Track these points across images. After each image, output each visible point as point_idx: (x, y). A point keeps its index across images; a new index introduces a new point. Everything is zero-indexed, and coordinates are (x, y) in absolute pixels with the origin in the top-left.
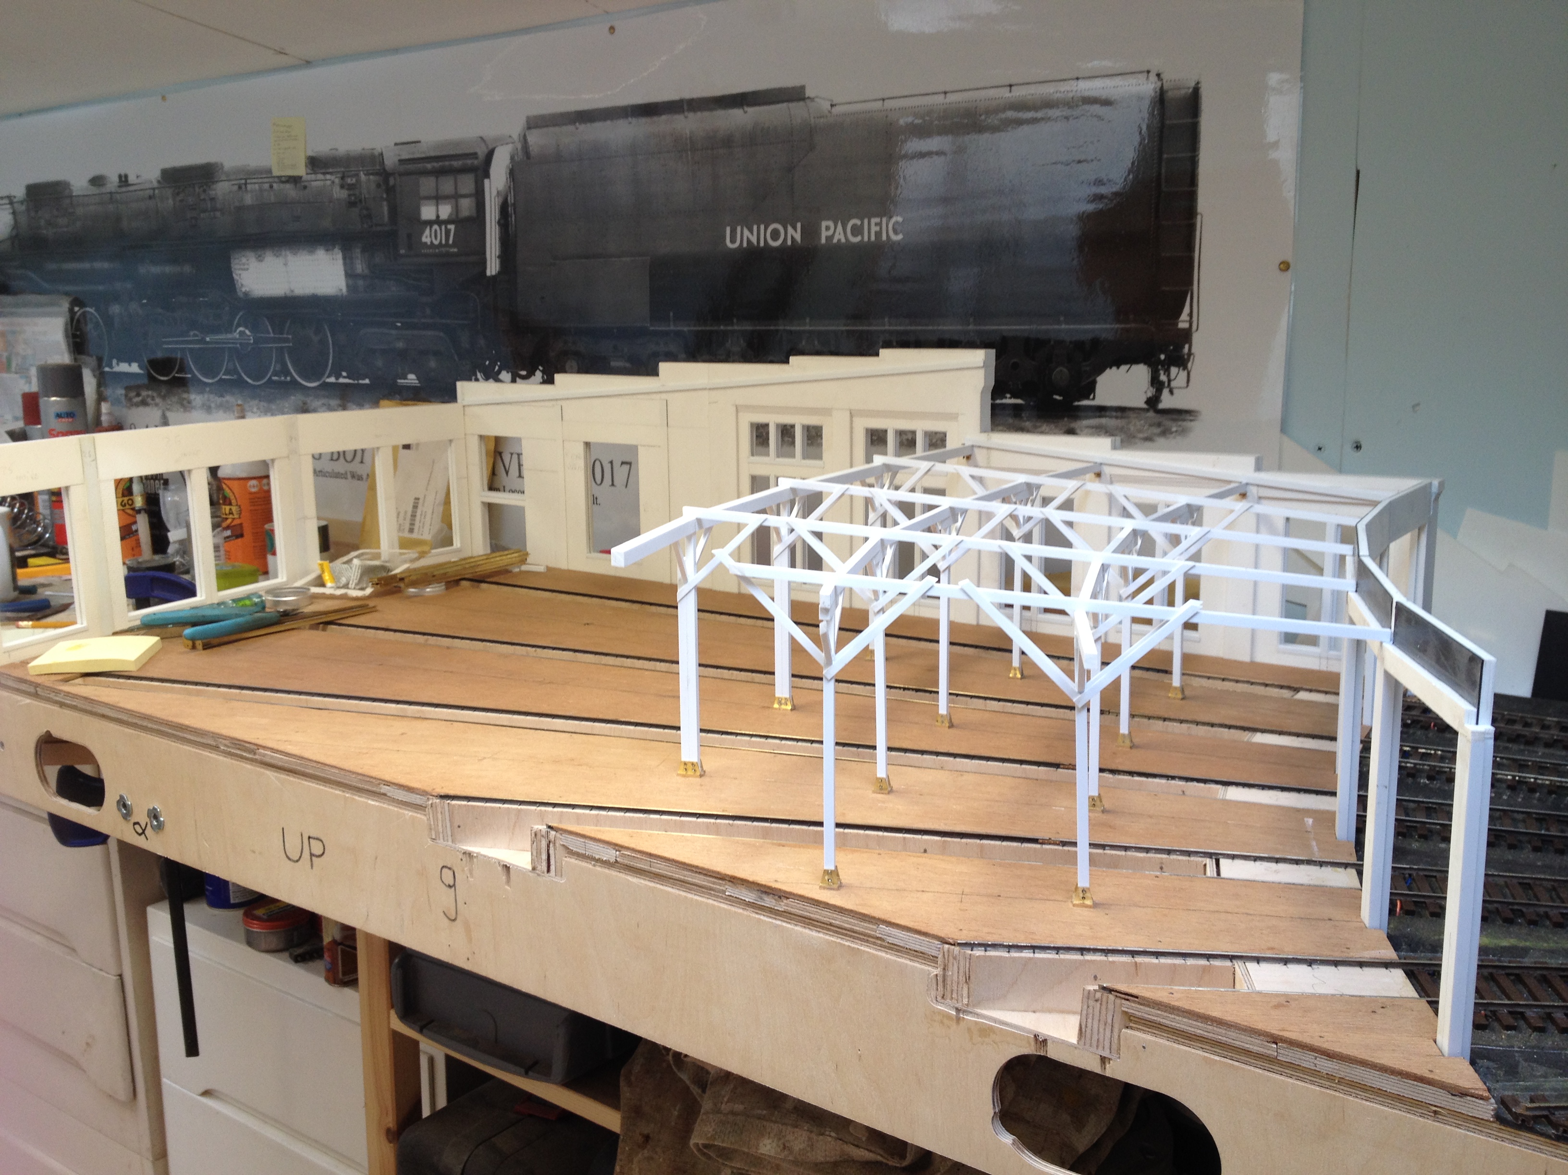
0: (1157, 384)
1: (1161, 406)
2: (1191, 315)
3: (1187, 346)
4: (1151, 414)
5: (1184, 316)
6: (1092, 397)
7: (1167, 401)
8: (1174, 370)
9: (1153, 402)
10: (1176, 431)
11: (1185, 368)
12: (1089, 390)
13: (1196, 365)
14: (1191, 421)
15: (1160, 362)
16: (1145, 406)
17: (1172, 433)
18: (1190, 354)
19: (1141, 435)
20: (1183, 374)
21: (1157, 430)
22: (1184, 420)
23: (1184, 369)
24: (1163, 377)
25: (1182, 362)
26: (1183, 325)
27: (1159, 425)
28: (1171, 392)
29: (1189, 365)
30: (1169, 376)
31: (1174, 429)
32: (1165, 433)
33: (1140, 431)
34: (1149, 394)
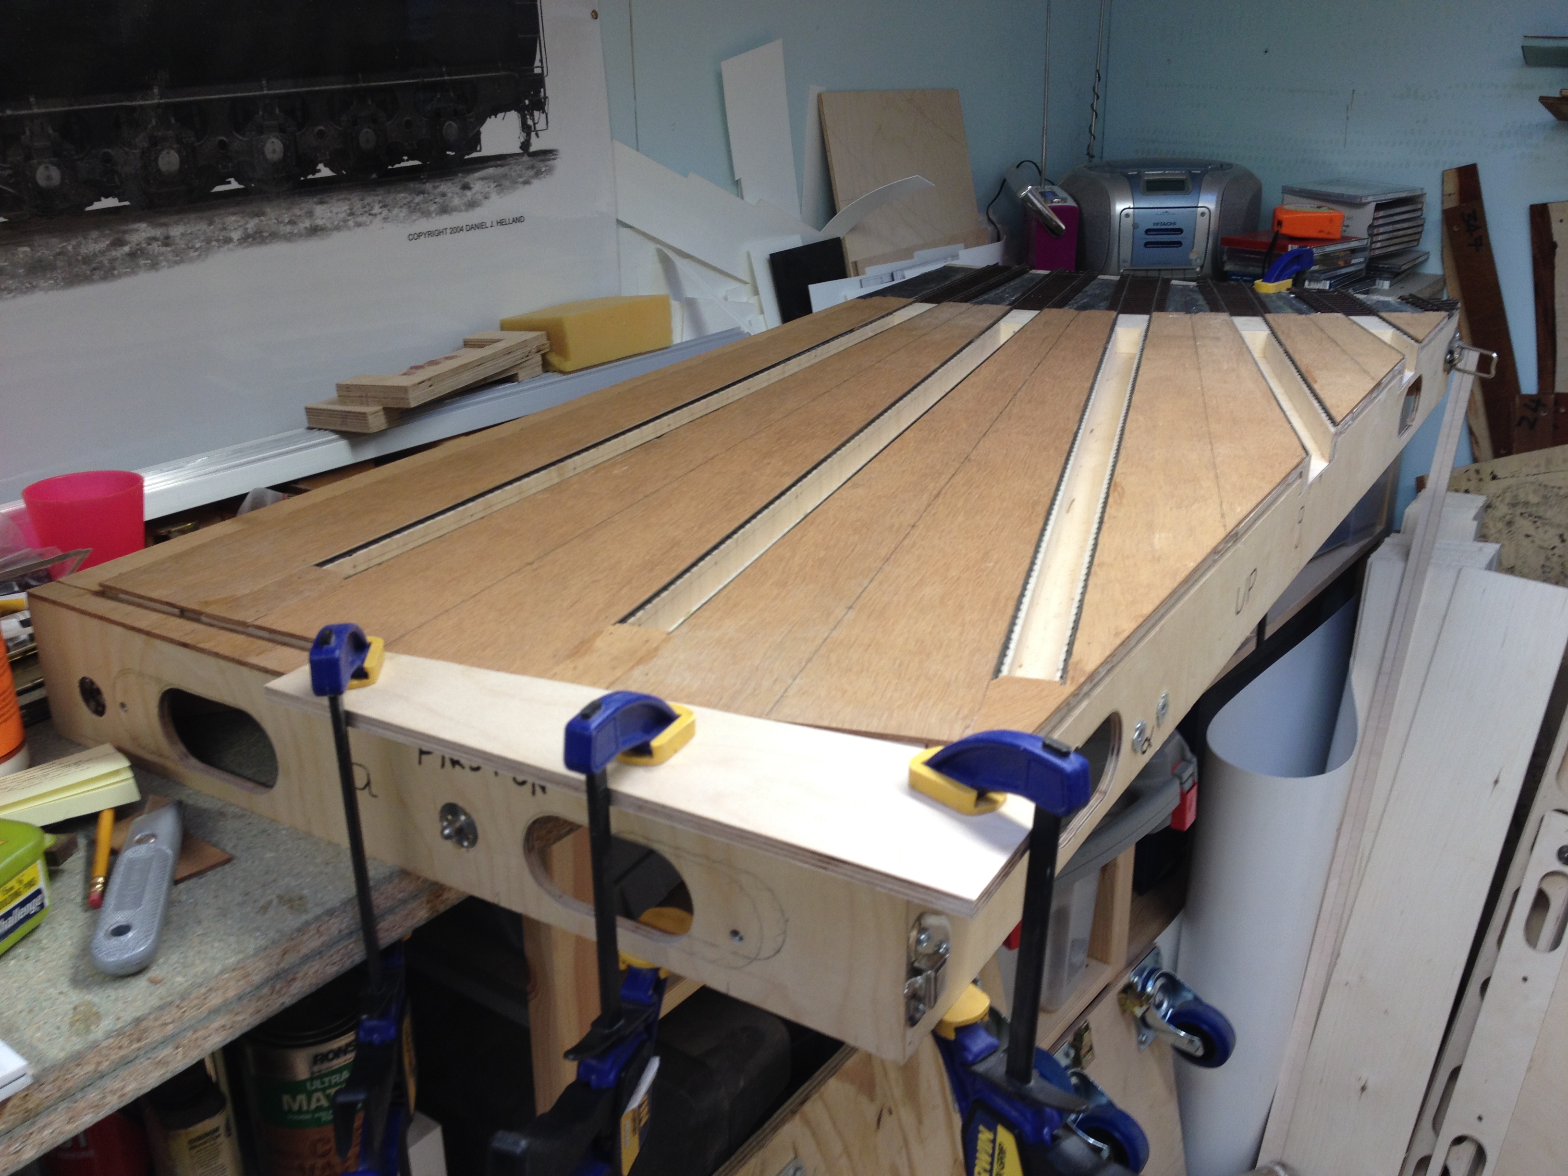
0: (526, 129)
1: (532, 149)
2: (541, 61)
3: (542, 90)
4: (525, 158)
5: (537, 63)
6: (478, 149)
7: (536, 145)
8: (536, 113)
9: (525, 145)
10: (545, 171)
11: (544, 111)
12: (475, 142)
13: (551, 106)
14: (554, 159)
15: (527, 108)
16: (520, 151)
17: (542, 173)
18: (546, 98)
19: (521, 180)
20: (543, 116)
21: (531, 173)
22: (549, 160)
23: (543, 113)
24: (530, 122)
25: (540, 105)
26: (537, 71)
27: (533, 167)
28: (537, 135)
29: (546, 108)
30: (533, 120)
31: (543, 169)
32: (538, 174)
33: (520, 176)
34: (522, 140)
